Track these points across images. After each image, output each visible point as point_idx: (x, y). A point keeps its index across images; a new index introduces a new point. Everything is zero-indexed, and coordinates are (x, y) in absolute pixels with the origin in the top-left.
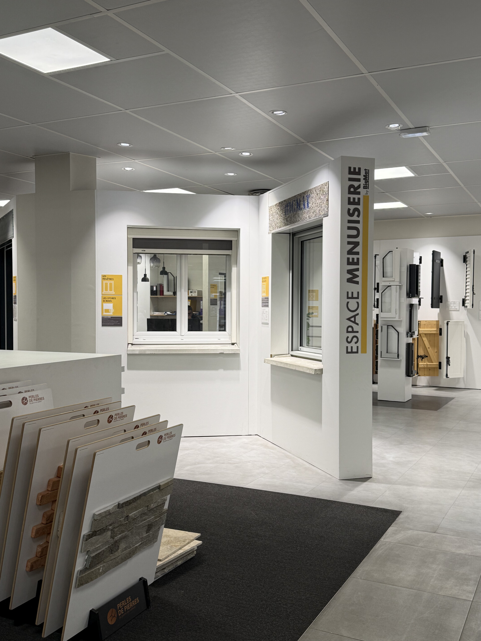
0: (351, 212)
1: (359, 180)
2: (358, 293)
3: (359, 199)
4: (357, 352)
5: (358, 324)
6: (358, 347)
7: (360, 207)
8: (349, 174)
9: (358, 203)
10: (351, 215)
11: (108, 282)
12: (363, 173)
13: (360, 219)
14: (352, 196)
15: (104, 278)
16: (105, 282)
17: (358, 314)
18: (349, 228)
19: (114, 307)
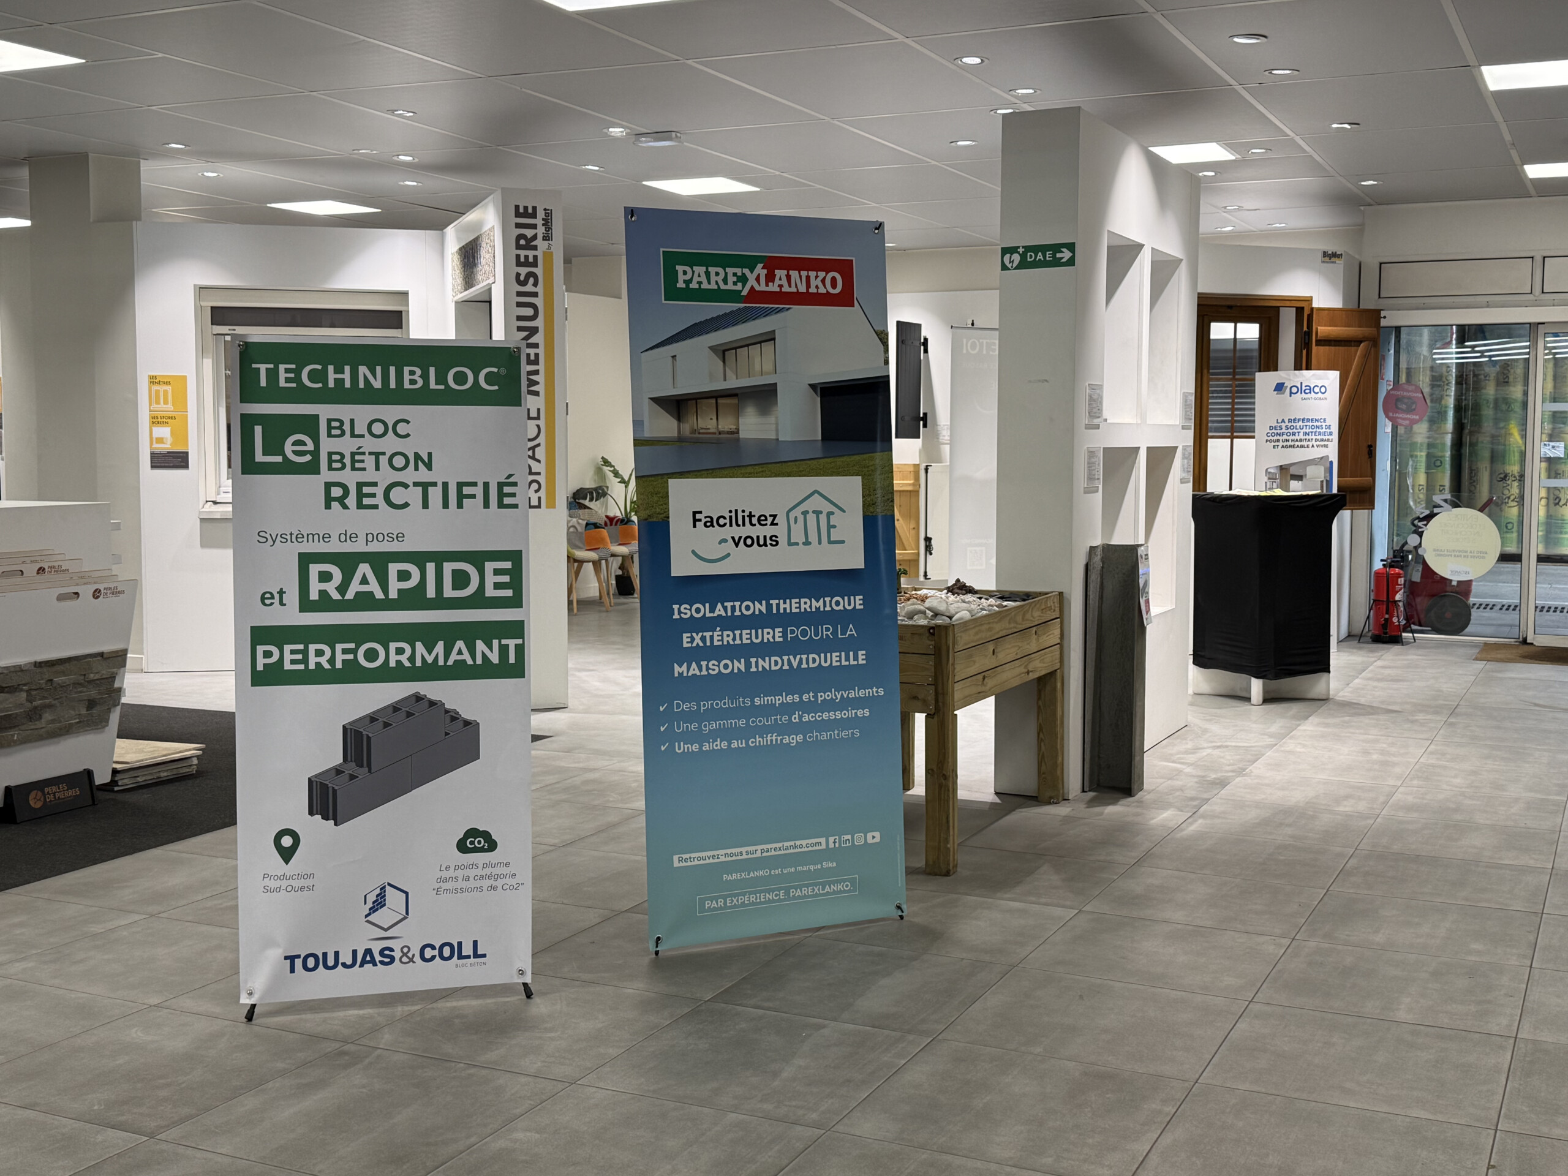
0: (522, 278)
1: (534, 227)
2: (539, 410)
3: (535, 257)
4: (539, 507)
5: (539, 461)
6: (539, 498)
7: (539, 271)
8: (516, 217)
9: (535, 264)
10: (523, 283)
11: (162, 388)
12: (541, 214)
13: (539, 289)
14: (523, 253)
15: (153, 380)
16: (155, 387)
17: (539, 445)
18: (519, 305)
19: (172, 433)
